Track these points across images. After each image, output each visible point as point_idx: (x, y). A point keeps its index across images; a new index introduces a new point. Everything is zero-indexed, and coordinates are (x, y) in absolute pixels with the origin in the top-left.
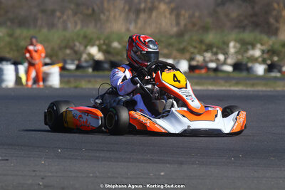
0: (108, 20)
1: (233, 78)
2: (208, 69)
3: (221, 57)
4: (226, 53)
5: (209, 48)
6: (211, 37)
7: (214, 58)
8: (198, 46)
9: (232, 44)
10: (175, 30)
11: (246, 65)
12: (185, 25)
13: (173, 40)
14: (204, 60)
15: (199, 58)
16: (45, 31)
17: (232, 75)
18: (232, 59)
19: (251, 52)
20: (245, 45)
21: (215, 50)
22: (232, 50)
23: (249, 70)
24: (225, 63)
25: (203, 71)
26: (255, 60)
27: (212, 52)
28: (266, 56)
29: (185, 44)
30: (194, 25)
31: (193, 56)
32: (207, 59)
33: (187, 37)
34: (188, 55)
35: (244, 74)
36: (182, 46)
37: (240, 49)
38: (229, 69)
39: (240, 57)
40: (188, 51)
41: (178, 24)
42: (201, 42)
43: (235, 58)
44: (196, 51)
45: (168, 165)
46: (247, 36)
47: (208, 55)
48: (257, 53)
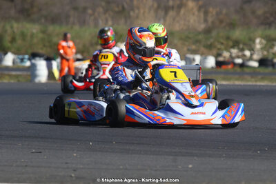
0: (137, 17)
1: (259, 74)
2: (235, 64)
3: (247, 53)
4: (252, 50)
5: (236, 44)
6: (237, 34)
7: (240, 54)
9: (258, 41)
10: (202, 26)
12: (213, 22)
13: (200, 37)
14: (231, 56)
16: (77, 27)
17: (258, 70)
18: (258, 55)
21: (241, 46)
22: (258, 46)
24: (251, 59)
25: (230, 67)
27: (239, 48)
29: (212, 40)
30: (221, 22)
31: (220, 52)
32: (234, 55)
33: (214, 33)
34: (215, 52)
36: (209, 43)
40: (215, 47)
41: (206, 21)
42: (228, 38)
44: (223, 47)
45: (195, 158)
47: (235, 51)
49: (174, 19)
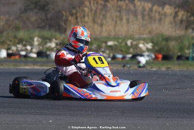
8: (13, 40)
11: (46, 53)
15: (14, 48)
19: (49, 45)
20: (45, 40)
23: (47, 56)
26: (51, 50)
28: (58, 47)
35: (44, 59)
37: (42, 42)
38: (34, 55)
39: (41, 48)
43: (38, 48)
46: (46, 33)
48: (53, 45)
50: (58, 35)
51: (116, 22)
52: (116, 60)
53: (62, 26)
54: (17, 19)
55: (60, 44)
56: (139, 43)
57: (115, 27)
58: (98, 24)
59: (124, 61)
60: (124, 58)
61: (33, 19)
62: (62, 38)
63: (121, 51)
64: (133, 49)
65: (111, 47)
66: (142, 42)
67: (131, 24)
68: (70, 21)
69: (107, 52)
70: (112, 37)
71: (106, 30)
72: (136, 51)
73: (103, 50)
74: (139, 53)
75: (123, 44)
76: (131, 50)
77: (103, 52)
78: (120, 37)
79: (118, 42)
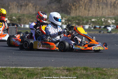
49: (24, 10)
50: (66, 15)
51: (96, 9)
52: (96, 28)
53: (68, 11)
54: (46, 7)
55: (67, 20)
56: (108, 20)
57: (96, 11)
58: (87, 10)
59: (100, 29)
60: (100, 27)
61: (54, 7)
62: (68, 17)
63: (99, 24)
64: (105, 23)
65: (93, 22)
66: (110, 19)
67: (104, 10)
68: (73, 8)
69: (92, 24)
70: (94, 17)
71: (91, 13)
72: (106, 24)
73: (89, 23)
74: (108, 25)
75: (100, 20)
76: (104, 23)
77: (90, 24)
78: (98, 16)
79: (97, 19)
